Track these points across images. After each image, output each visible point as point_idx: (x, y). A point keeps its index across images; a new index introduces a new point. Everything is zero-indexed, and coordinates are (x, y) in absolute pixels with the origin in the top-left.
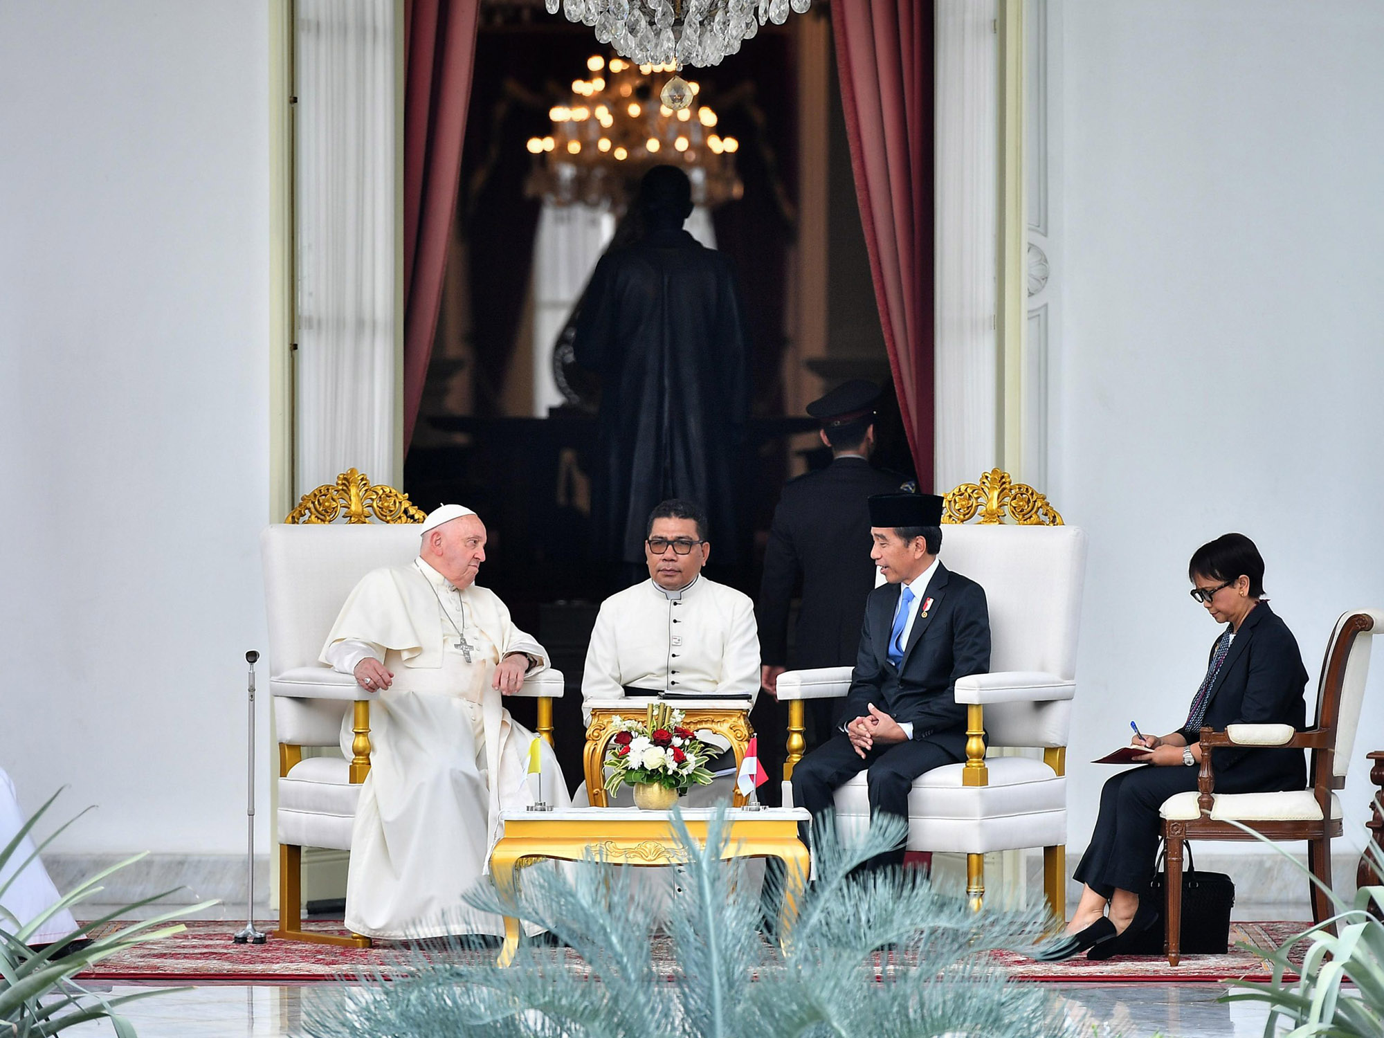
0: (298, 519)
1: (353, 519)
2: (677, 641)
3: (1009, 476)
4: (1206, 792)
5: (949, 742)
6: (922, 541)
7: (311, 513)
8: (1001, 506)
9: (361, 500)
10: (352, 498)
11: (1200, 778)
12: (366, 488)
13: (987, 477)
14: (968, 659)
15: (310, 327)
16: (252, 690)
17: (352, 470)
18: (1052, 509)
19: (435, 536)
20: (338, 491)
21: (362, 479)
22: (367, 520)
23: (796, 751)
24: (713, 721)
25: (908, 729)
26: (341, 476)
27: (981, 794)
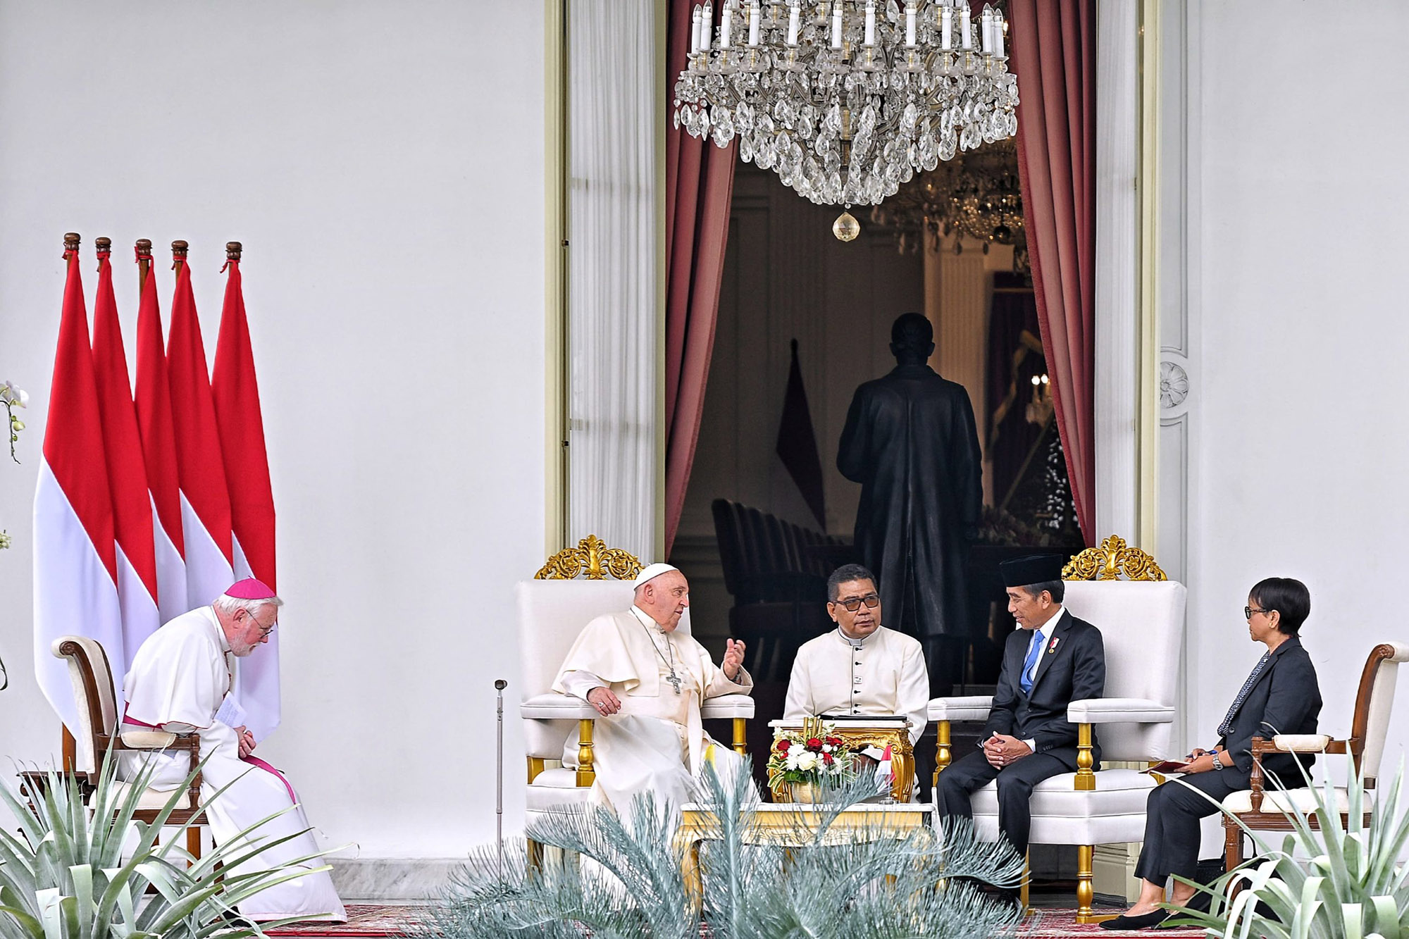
0: (546, 575)
1: (591, 576)
2: (858, 680)
3: (1124, 542)
4: (1258, 789)
5: (1064, 755)
6: (1047, 594)
7: (557, 570)
8: (1117, 566)
9: (598, 562)
10: (591, 559)
11: (1252, 778)
12: (603, 551)
13: (1107, 543)
14: (1085, 688)
15: (580, 429)
16: (500, 711)
17: (591, 536)
18: (1158, 567)
19: (647, 588)
20: (579, 553)
21: (600, 544)
22: (603, 577)
23: (944, 762)
24: (874, 738)
25: (1031, 743)
26: (582, 542)
27: (1089, 797)
